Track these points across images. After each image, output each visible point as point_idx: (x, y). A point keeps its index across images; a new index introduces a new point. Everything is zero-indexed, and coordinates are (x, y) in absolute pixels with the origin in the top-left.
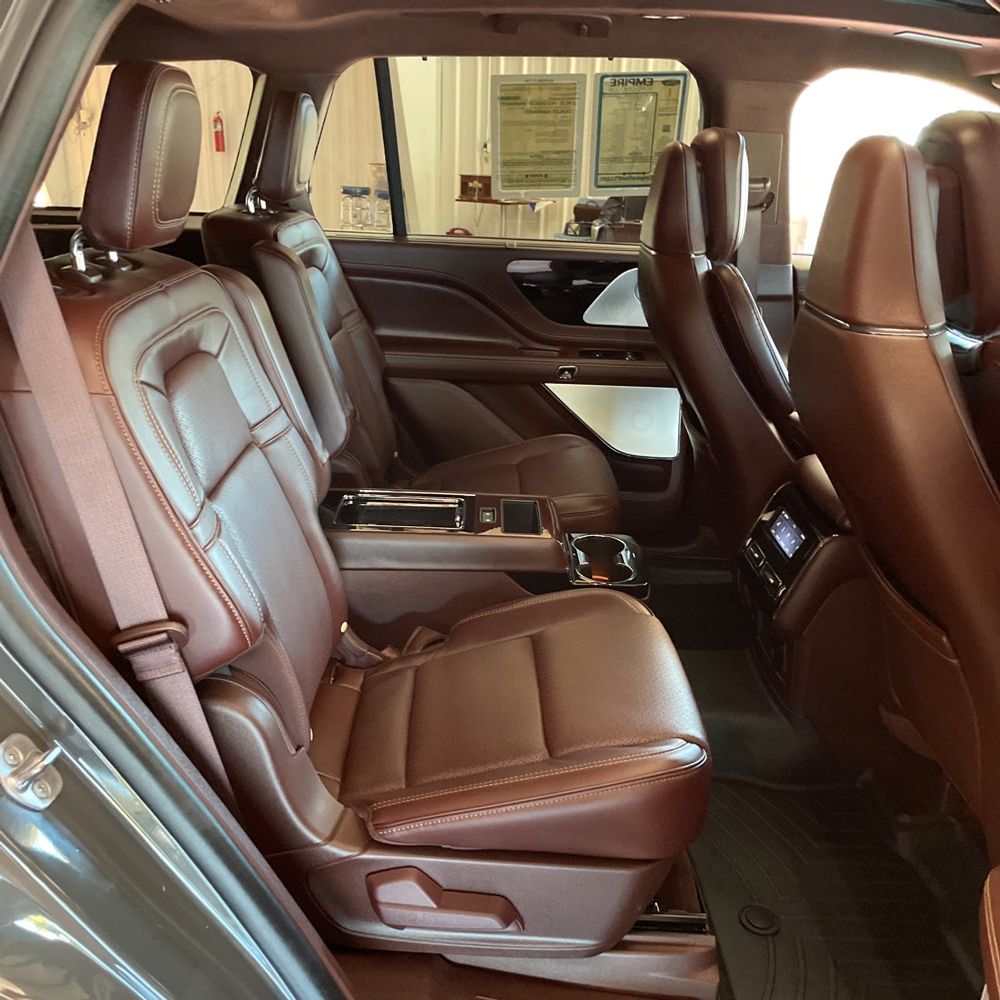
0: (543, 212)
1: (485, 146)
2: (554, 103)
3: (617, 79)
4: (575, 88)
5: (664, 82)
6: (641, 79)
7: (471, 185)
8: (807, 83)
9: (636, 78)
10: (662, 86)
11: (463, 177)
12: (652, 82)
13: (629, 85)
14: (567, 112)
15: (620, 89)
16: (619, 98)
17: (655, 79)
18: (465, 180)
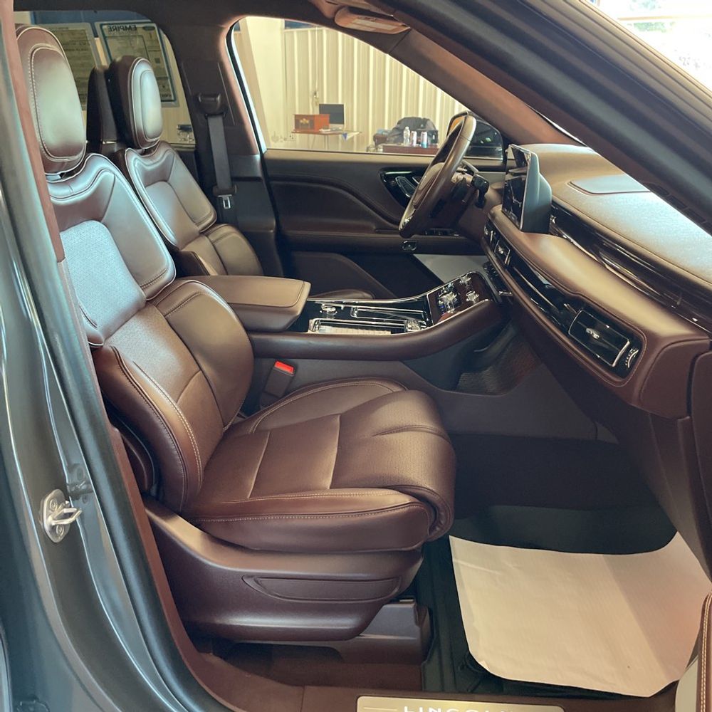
0: (355, 140)
1: (315, 94)
2: (75, 44)
3: (112, 26)
4: (85, 34)
5: (144, 28)
6: (128, 26)
7: (301, 121)
8: (223, 26)
9: (124, 26)
10: (144, 31)
11: (296, 116)
12: (136, 28)
13: (121, 30)
14: (85, 50)
15: (116, 33)
16: (118, 40)
17: (137, 26)
18: (298, 118)
